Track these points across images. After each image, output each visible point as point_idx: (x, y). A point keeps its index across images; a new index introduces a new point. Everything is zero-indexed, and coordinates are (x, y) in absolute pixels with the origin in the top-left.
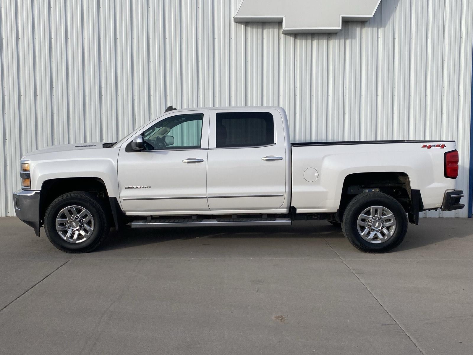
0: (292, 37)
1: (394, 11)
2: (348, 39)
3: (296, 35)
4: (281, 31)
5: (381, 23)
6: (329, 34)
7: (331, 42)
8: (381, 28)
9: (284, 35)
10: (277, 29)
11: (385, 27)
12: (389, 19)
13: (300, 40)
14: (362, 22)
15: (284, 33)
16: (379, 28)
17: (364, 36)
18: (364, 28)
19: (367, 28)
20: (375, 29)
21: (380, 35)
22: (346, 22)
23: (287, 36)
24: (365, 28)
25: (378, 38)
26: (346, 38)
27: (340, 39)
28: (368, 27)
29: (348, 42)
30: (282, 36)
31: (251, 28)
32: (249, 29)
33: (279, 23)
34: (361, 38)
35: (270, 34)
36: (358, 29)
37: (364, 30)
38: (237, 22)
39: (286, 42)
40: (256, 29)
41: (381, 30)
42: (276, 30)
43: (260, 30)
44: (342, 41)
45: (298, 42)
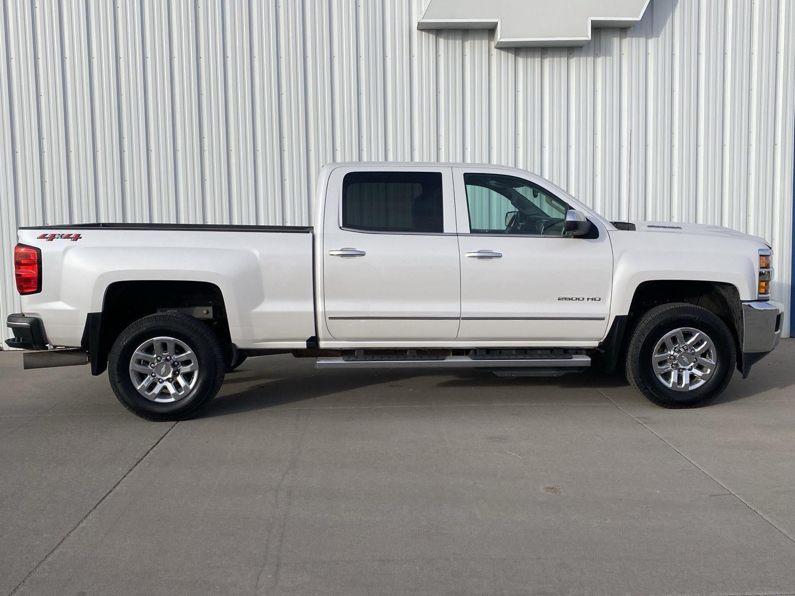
0: (511, 53)
1: (673, 11)
2: (600, 56)
3: (518, 49)
4: (493, 44)
5: (652, 31)
6: (570, 49)
7: (573, 61)
8: (651, 38)
9: (498, 50)
10: (487, 41)
11: (658, 36)
12: (665, 23)
13: (523, 58)
14: (623, 29)
15: (500, 46)
16: (648, 38)
17: (625, 50)
18: (626, 37)
19: (630, 38)
20: (642, 40)
21: (651, 50)
22: (598, 28)
23: (503, 52)
24: (627, 39)
25: (647, 54)
26: (597, 55)
27: (587, 56)
28: (632, 37)
29: (600, 60)
30: (494, 51)
31: (444, 38)
32: (442, 41)
33: (490, 30)
34: (621, 55)
35: (475, 48)
36: (616, 41)
37: (626, 41)
38: (422, 30)
39: (501, 62)
40: (454, 41)
41: (651, 42)
42: (485, 42)
43: (458, 43)
44: (590, 59)
45: (521, 61)
